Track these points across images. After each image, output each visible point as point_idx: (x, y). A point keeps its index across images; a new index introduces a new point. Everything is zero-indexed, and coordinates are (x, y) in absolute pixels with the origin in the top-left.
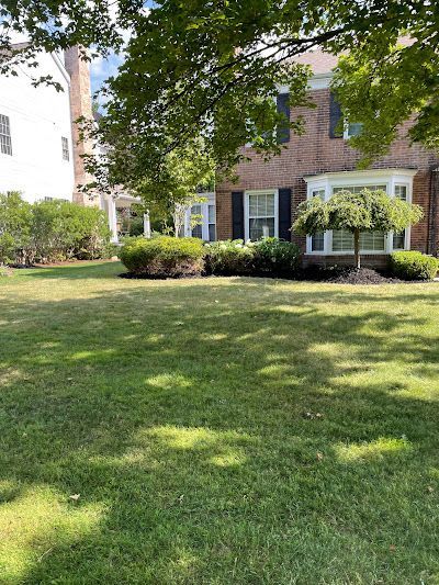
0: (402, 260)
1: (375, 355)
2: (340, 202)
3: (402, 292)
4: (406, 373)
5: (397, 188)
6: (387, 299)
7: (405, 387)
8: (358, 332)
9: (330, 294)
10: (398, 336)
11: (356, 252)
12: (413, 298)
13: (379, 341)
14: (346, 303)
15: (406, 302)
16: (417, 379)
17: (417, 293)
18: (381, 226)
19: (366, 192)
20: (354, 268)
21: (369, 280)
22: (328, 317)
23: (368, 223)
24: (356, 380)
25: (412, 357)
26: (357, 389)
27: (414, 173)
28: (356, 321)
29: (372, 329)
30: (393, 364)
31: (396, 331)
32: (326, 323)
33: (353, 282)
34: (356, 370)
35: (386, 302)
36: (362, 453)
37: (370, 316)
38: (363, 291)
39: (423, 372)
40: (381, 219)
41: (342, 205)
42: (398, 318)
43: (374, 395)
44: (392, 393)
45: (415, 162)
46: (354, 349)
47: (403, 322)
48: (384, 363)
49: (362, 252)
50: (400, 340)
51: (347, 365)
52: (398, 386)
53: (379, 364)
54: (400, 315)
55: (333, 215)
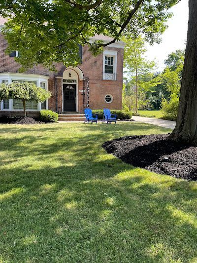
0: (44, 114)
1: (22, 154)
2: (14, 86)
3: (42, 127)
4: (33, 160)
5: (41, 83)
6: (35, 130)
7: (31, 166)
8: (17, 145)
9: (10, 129)
10: (35, 145)
11: (24, 110)
12: (46, 129)
13: (26, 148)
14: (16, 133)
15: (43, 131)
16: (37, 162)
17: (48, 127)
18: (33, 99)
19: (26, 83)
20: (23, 117)
21: (30, 122)
22: (5, 140)
23: (28, 97)
24: (9, 166)
25: (38, 153)
26: (9, 170)
27: (48, 78)
28: (18, 140)
29: (24, 143)
30: (29, 157)
31: (35, 143)
32: (3, 142)
33: (22, 123)
34: (11, 162)
35: (34, 131)
36: (3, 197)
37: (25, 137)
38: (26, 127)
39: (40, 159)
40: (33, 96)
41: (15, 88)
42: (37, 138)
43: (16, 171)
44: (24, 169)
45: (48, 73)
46: (13, 152)
47: (38, 139)
48: (25, 157)
49: (26, 110)
50: (35, 147)
51: (7, 160)
52: (28, 166)
53: (23, 158)
54: (38, 137)
55: (11, 92)
